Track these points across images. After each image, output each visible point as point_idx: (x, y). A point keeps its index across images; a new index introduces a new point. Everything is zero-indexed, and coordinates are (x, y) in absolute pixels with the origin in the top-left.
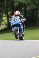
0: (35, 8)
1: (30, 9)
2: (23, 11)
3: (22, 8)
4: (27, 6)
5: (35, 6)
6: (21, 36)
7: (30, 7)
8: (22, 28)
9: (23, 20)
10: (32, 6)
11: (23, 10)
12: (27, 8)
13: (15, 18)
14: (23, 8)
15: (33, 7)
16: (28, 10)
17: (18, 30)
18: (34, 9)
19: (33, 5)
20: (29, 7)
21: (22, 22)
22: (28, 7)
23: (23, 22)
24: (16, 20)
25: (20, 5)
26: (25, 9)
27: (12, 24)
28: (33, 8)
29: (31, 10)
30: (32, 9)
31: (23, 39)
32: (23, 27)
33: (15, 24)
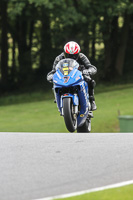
0: (80, 21)
1: (61, 26)
2: (39, 34)
3: (33, 22)
4: (51, 15)
5: (80, 15)
6: (84, 121)
7: (63, 17)
8: (87, 96)
9: (90, 70)
10: (70, 16)
11: (39, 28)
12: (53, 24)
13: (66, 65)
14: (38, 24)
15: (71, 19)
16: (54, 31)
17: (75, 106)
18: (75, 25)
19: (72, 13)
20: (57, 19)
21: (85, 79)
22: (54, 19)
23: (89, 77)
24: (69, 71)
25: (28, 13)
26: (46, 25)
27: (55, 87)
28: (71, 23)
29: (64, 28)
30: (69, 26)
31: (89, 129)
32: (90, 93)
33: (66, 84)
